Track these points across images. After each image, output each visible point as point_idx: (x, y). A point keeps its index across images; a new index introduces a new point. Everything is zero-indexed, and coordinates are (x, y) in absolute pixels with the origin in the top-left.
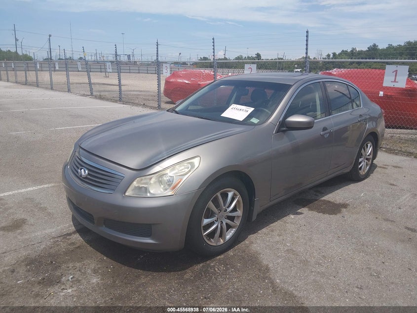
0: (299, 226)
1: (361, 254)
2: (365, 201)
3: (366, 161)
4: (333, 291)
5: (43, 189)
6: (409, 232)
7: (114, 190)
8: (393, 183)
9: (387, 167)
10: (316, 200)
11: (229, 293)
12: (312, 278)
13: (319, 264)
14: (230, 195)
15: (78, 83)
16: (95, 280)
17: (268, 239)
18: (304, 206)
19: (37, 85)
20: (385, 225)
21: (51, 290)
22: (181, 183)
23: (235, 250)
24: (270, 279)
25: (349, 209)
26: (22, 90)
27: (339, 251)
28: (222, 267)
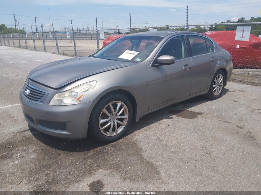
0: (168, 125)
1: (203, 141)
2: (215, 111)
3: (218, 87)
4: (179, 162)
5: (15, 107)
6: (239, 129)
7: (43, 102)
8: (236, 100)
9: (235, 91)
10: (183, 111)
11: (113, 163)
12: (168, 154)
13: (174, 146)
14: (119, 105)
15: (52, 46)
16: (33, 156)
17: (146, 133)
18: (174, 114)
19: (26, 48)
20: (224, 125)
21: (6, 162)
22: (83, 97)
23: (124, 139)
24: (141, 155)
25: (202, 116)
26: (17, 51)
27: (189, 139)
28: (113, 149)
